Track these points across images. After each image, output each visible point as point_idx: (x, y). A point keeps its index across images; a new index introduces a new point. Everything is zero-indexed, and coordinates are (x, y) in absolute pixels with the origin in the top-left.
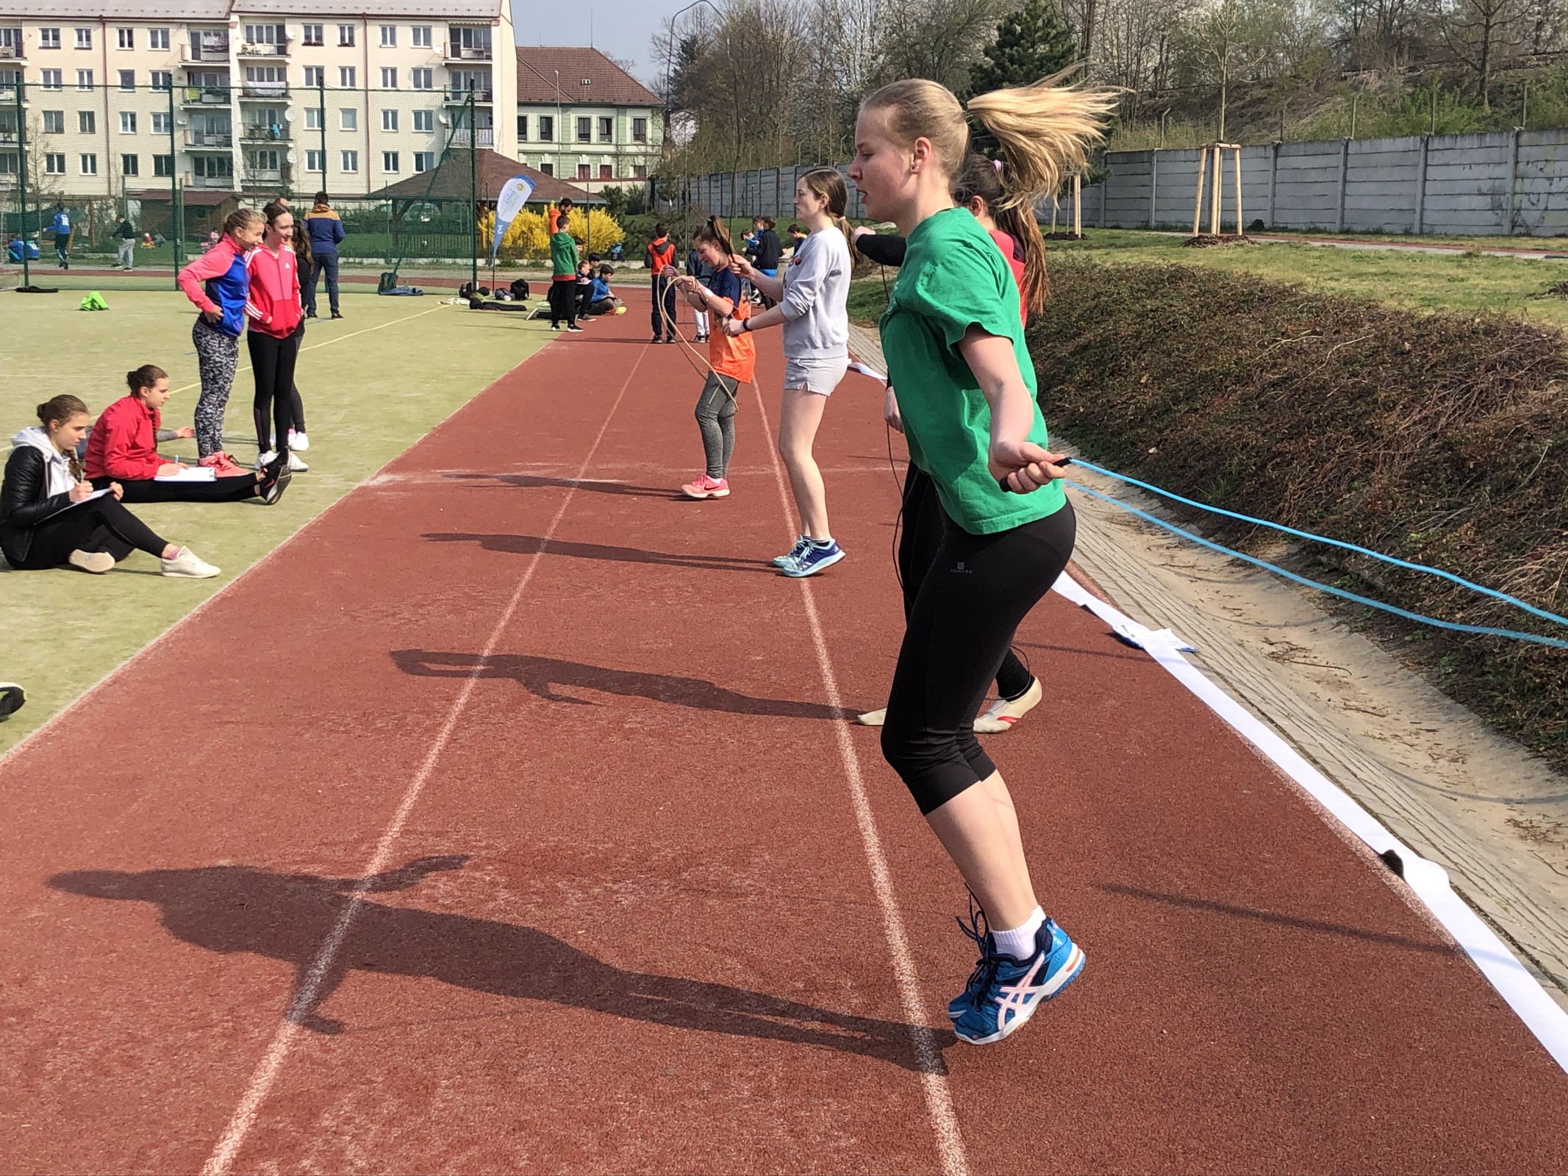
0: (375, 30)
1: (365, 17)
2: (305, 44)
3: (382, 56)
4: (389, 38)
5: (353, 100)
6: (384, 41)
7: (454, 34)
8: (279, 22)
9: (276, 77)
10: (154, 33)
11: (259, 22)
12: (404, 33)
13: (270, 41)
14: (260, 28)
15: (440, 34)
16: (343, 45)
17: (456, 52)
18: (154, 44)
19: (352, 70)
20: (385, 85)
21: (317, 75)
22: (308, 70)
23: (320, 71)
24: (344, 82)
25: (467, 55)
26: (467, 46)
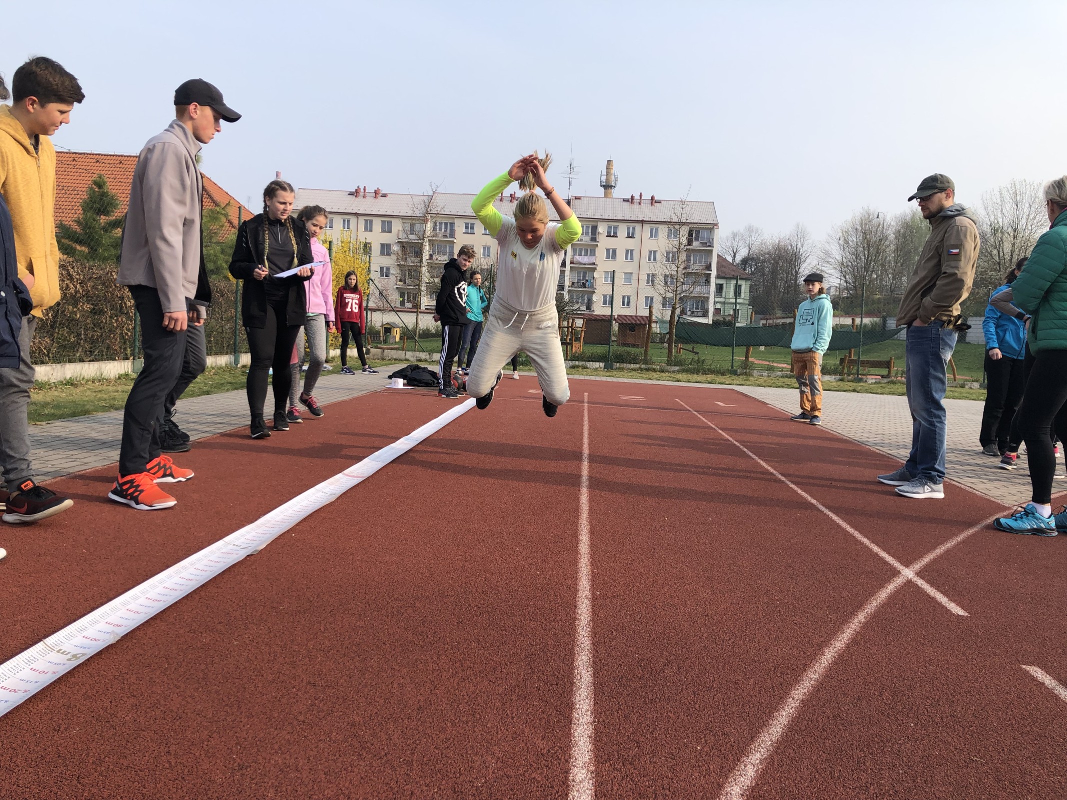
0: (647, 228)
1: (643, 222)
2: (607, 236)
3: (650, 244)
4: (653, 234)
5: (631, 267)
6: (651, 236)
7: (690, 234)
8: (594, 224)
9: (589, 255)
12: (663, 231)
15: (684, 232)
16: (629, 237)
17: (690, 242)
19: (632, 251)
20: (650, 259)
21: (612, 254)
22: (608, 250)
23: (614, 251)
24: (627, 258)
25: (696, 244)
26: (697, 239)
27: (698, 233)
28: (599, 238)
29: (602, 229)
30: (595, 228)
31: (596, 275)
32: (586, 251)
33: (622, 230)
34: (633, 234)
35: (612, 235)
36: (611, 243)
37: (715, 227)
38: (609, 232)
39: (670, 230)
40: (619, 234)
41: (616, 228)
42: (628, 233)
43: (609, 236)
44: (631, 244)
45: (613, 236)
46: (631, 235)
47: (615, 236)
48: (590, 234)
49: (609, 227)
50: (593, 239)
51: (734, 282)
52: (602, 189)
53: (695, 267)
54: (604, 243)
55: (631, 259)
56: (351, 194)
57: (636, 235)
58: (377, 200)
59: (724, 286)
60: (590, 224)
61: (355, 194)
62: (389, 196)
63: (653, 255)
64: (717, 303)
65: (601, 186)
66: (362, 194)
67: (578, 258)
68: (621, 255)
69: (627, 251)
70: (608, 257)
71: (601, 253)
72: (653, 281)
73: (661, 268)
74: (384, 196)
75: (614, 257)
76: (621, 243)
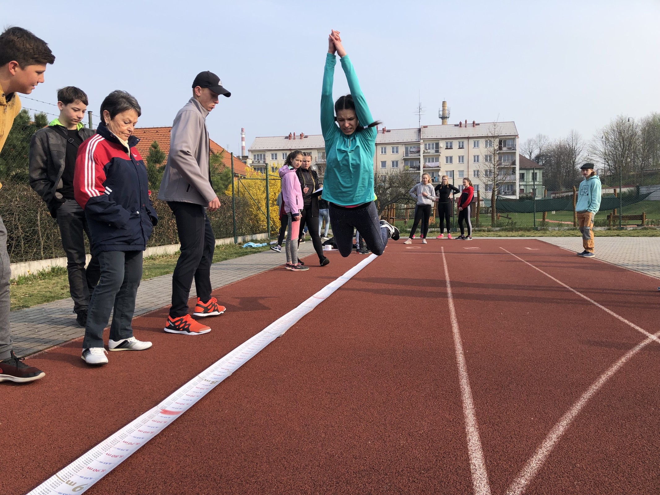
0: (472, 142)
1: (468, 138)
2: (446, 149)
3: (474, 151)
4: (476, 145)
5: (463, 167)
6: (475, 146)
7: (500, 142)
8: (437, 142)
9: (435, 161)
10: (393, 148)
11: (429, 142)
12: (482, 142)
13: (433, 148)
14: (429, 145)
15: (496, 143)
16: (460, 148)
17: (500, 148)
18: (393, 152)
19: (463, 157)
20: (475, 161)
22: (447, 158)
23: (451, 158)
24: (459, 162)
25: (505, 149)
26: (505, 146)
27: (505, 142)
28: (440, 150)
29: (442, 144)
30: (437, 145)
32: (433, 159)
33: (456, 144)
34: (463, 146)
35: (449, 147)
36: (449, 153)
37: (517, 137)
38: (447, 146)
39: (486, 141)
40: (453, 147)
41: (451, 143)
42: (459, 146)
43: (447, 148)
44: (462, 152)
45: (450, 149)
46: (461, 147)
48: (435, 148)
49: (447, 143)
50: (437, 151)
51: (531, 171)
52: (441, 120)
53: (505, 164)
54: (444, 153)
55: (463, 161)
56: (286, 138)
57: (465, 147)
58: (302, 140)
59: (525, 175)
60: (434, 143)
61: (289, 137)
62: (309, 137)
63: (476, 159)
64: (521, 185)
65: (440, 118)
66: (293, 137)
67: (428, 164)
68: (456, 160)
69: (459, 157)
70: (447, 162)
71: (442, 160)
72: (478, 175)
73: (483, 166)
74: (306, 137)
75: (451, 161)
76: (455, 152)
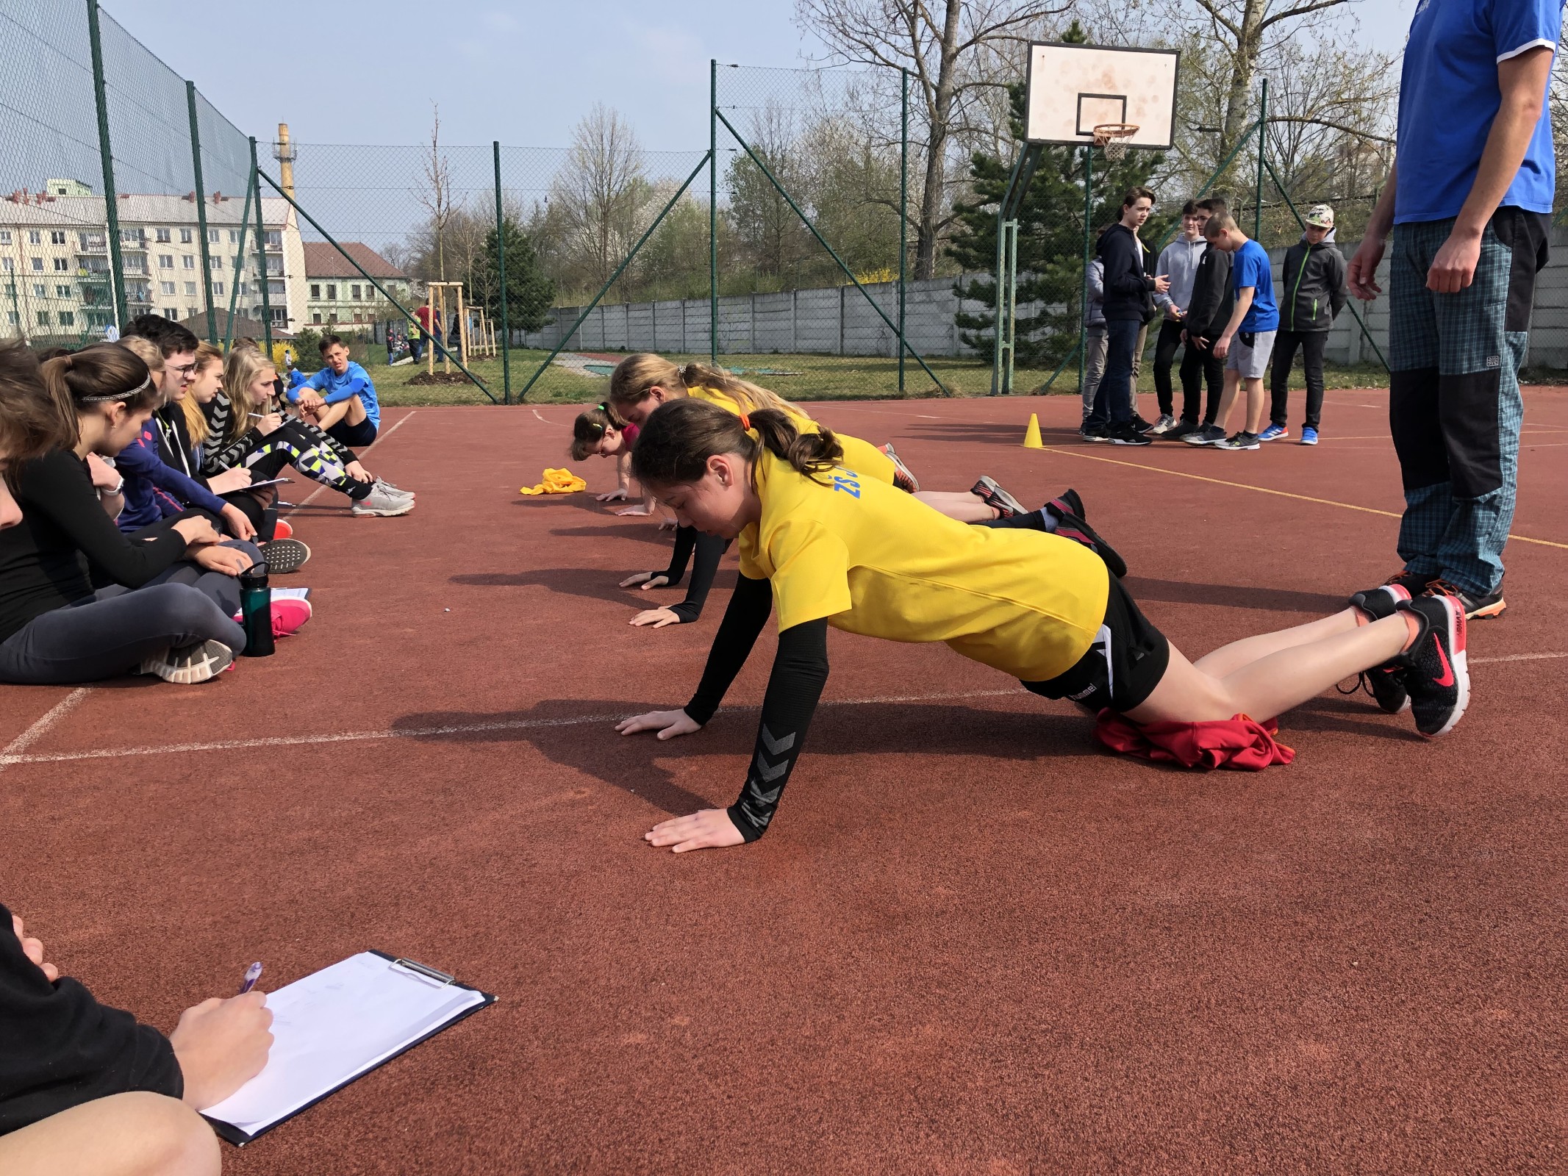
8: (141, 227)
10: (54, 234)
11: (127, 228)
13: (134, 240)
14: (127, 232)
16: (184, 242)
18: (55, 242)
19: (191, 258)
21: (168, 261)
23: (170, 258)
24: (186, 265)
27: (266, 235)
28: (148, 244)
29: (150, 232)
30: (142, 232)
31: (149, 286)
32: (136, 259)
33: (175, 234)
34: (189, 238)
36: (165, 249)
37: (281, 229)
39: (231, 234)
40: (172, 239)
41: (167, 232)
42: (183, 238)
43: (160, 241)
44: (190, 249)
46: (186, 240)
47: (168, 240)
48: (138, 239)
49: (159, 231)
50: (143, 245)
54: (155, 250)
55: (192, 266)
57: (192, 240)
60: (137, 229)
68: (178, 262)
69: (185, 258)
70: (162, 266)
71: (154, 261)
75: (170, 265)
